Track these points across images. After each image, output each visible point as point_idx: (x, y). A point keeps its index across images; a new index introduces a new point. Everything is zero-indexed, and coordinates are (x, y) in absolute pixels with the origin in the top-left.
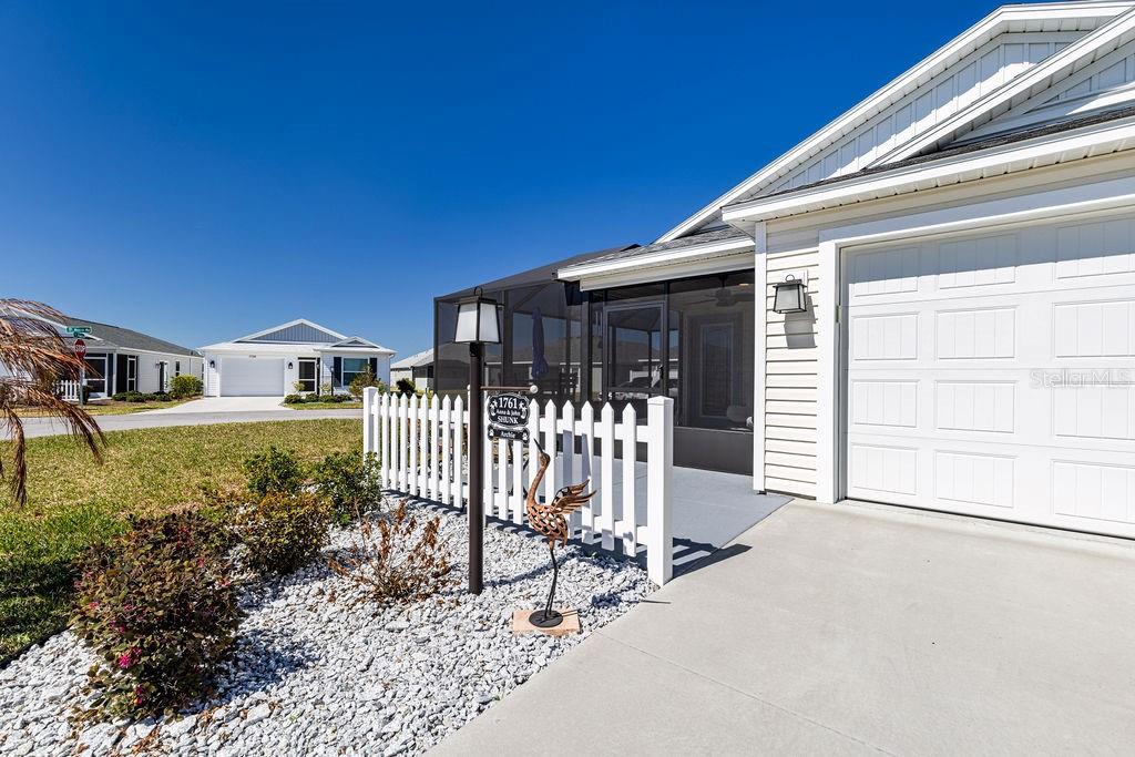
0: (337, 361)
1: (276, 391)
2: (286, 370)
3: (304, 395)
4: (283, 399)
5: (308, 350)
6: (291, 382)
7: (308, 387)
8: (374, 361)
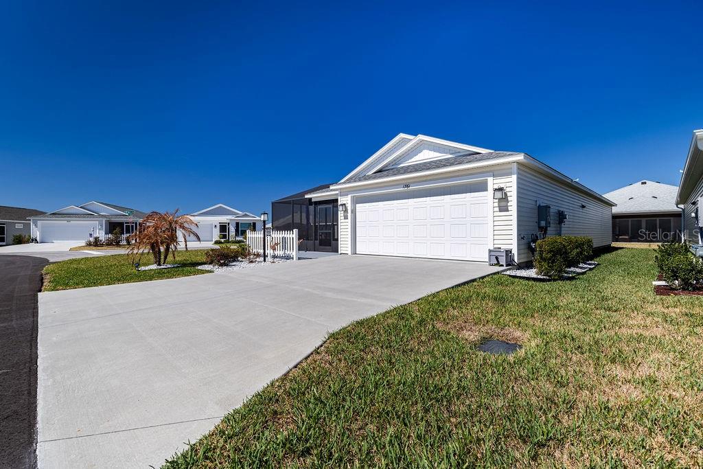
0: (237, 224)
1: (209, 239)
2: (214, 229)
3: (223, 240)
4: (213, 242)
5: (224, 219)
6: (216, 234)
7: (224, 237)
8: (254, 224)
